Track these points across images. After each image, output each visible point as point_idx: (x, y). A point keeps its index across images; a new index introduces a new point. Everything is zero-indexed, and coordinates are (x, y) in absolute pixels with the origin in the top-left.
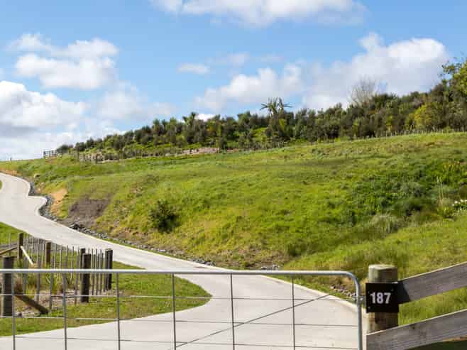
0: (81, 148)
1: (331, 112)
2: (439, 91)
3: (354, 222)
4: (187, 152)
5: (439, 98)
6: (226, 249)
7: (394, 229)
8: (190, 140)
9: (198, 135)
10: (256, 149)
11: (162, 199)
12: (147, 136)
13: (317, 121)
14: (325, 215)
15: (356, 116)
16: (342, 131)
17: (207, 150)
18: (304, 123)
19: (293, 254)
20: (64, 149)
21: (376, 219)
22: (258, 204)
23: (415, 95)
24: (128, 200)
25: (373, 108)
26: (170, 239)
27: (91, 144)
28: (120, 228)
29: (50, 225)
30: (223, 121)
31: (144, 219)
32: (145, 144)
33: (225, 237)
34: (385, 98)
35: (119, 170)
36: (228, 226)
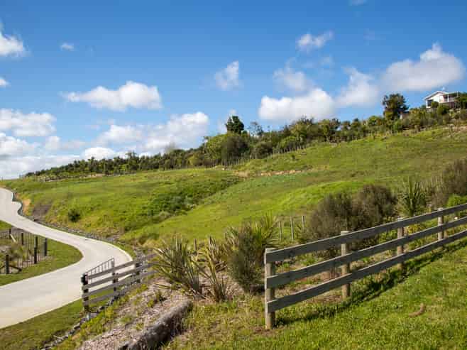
0: (39, 174)
1: (156, 157)
2: (201, 148)
3: (153, 214)
4: (90, 176)
5: (200, 152)
6: (100, 229)
7: (168, 217)
8: (91, 170)
9: (95, 168)
10: (122, 174)
11: (73, 207)
12: (71, 168)
13: (150, 161)
14: (141, 212)
15: (166, 159)
16: (160, 166)
17: (99, 175)
18: (144, 162)
19: (126, 230)
20: (30, 174)
21: (161, 213)
22: (114, 208)
23: (192, 150)
24: (59, 207)
25: (174, 155)
26: (76, 225)
27: (43, 172)
28: (55, 220)
29: (23, 220)
30: (107, 161)
31: (65, 217)
32: (70, 172)
33: (99, 224)
34: (179, 151)
35: (56, 186)
36: (100, 219)
